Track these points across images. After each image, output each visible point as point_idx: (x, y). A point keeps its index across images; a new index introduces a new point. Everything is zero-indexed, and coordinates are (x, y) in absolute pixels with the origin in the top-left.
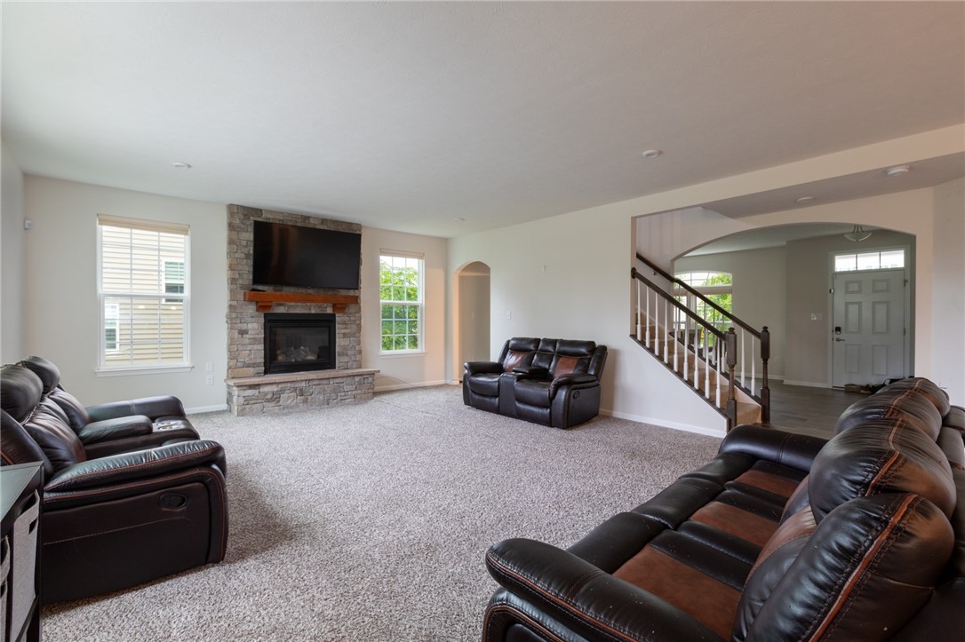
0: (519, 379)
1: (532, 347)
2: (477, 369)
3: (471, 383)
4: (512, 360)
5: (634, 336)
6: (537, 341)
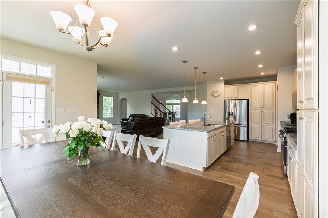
0: (131, 121)
1: (134, 116)
2: (124, 120)
3: (123, 122)
4: (131, 118)
5: (151, 113)
6: (136, 114)
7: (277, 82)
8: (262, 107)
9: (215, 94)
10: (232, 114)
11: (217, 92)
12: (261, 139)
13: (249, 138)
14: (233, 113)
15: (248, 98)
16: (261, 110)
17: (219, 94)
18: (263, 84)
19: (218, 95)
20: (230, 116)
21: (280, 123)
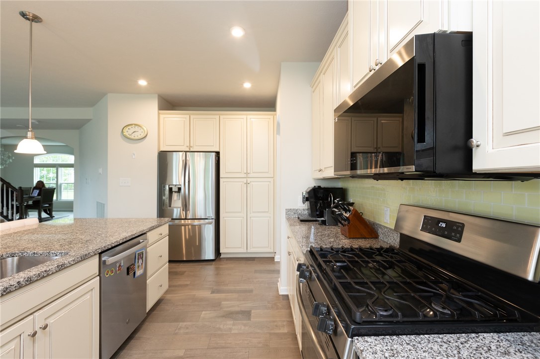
7: (276, 115)
8: (248, 172)
9: (131, 131)
10: (177, 190)
11: (137, 129)
12: (245, 251)
13: (221, 252)
14: (180, 189)
15: (217, 150)
16: (245, 180)
17: (143, 135)
18: (249, 117)
19: (140, 137)
20: (175, 196)
21: (286, 212)
